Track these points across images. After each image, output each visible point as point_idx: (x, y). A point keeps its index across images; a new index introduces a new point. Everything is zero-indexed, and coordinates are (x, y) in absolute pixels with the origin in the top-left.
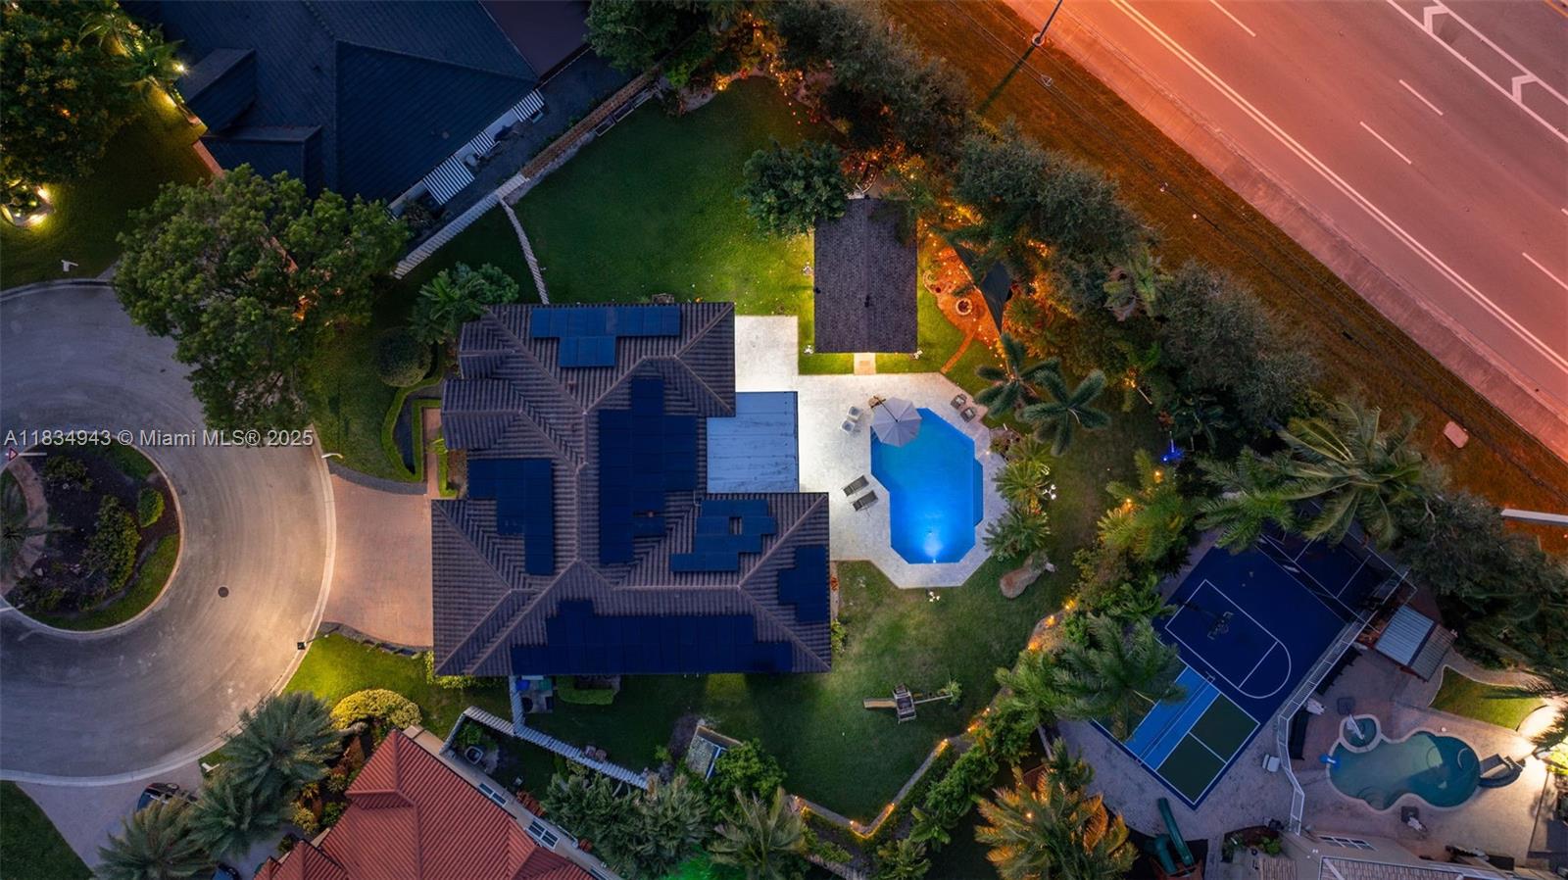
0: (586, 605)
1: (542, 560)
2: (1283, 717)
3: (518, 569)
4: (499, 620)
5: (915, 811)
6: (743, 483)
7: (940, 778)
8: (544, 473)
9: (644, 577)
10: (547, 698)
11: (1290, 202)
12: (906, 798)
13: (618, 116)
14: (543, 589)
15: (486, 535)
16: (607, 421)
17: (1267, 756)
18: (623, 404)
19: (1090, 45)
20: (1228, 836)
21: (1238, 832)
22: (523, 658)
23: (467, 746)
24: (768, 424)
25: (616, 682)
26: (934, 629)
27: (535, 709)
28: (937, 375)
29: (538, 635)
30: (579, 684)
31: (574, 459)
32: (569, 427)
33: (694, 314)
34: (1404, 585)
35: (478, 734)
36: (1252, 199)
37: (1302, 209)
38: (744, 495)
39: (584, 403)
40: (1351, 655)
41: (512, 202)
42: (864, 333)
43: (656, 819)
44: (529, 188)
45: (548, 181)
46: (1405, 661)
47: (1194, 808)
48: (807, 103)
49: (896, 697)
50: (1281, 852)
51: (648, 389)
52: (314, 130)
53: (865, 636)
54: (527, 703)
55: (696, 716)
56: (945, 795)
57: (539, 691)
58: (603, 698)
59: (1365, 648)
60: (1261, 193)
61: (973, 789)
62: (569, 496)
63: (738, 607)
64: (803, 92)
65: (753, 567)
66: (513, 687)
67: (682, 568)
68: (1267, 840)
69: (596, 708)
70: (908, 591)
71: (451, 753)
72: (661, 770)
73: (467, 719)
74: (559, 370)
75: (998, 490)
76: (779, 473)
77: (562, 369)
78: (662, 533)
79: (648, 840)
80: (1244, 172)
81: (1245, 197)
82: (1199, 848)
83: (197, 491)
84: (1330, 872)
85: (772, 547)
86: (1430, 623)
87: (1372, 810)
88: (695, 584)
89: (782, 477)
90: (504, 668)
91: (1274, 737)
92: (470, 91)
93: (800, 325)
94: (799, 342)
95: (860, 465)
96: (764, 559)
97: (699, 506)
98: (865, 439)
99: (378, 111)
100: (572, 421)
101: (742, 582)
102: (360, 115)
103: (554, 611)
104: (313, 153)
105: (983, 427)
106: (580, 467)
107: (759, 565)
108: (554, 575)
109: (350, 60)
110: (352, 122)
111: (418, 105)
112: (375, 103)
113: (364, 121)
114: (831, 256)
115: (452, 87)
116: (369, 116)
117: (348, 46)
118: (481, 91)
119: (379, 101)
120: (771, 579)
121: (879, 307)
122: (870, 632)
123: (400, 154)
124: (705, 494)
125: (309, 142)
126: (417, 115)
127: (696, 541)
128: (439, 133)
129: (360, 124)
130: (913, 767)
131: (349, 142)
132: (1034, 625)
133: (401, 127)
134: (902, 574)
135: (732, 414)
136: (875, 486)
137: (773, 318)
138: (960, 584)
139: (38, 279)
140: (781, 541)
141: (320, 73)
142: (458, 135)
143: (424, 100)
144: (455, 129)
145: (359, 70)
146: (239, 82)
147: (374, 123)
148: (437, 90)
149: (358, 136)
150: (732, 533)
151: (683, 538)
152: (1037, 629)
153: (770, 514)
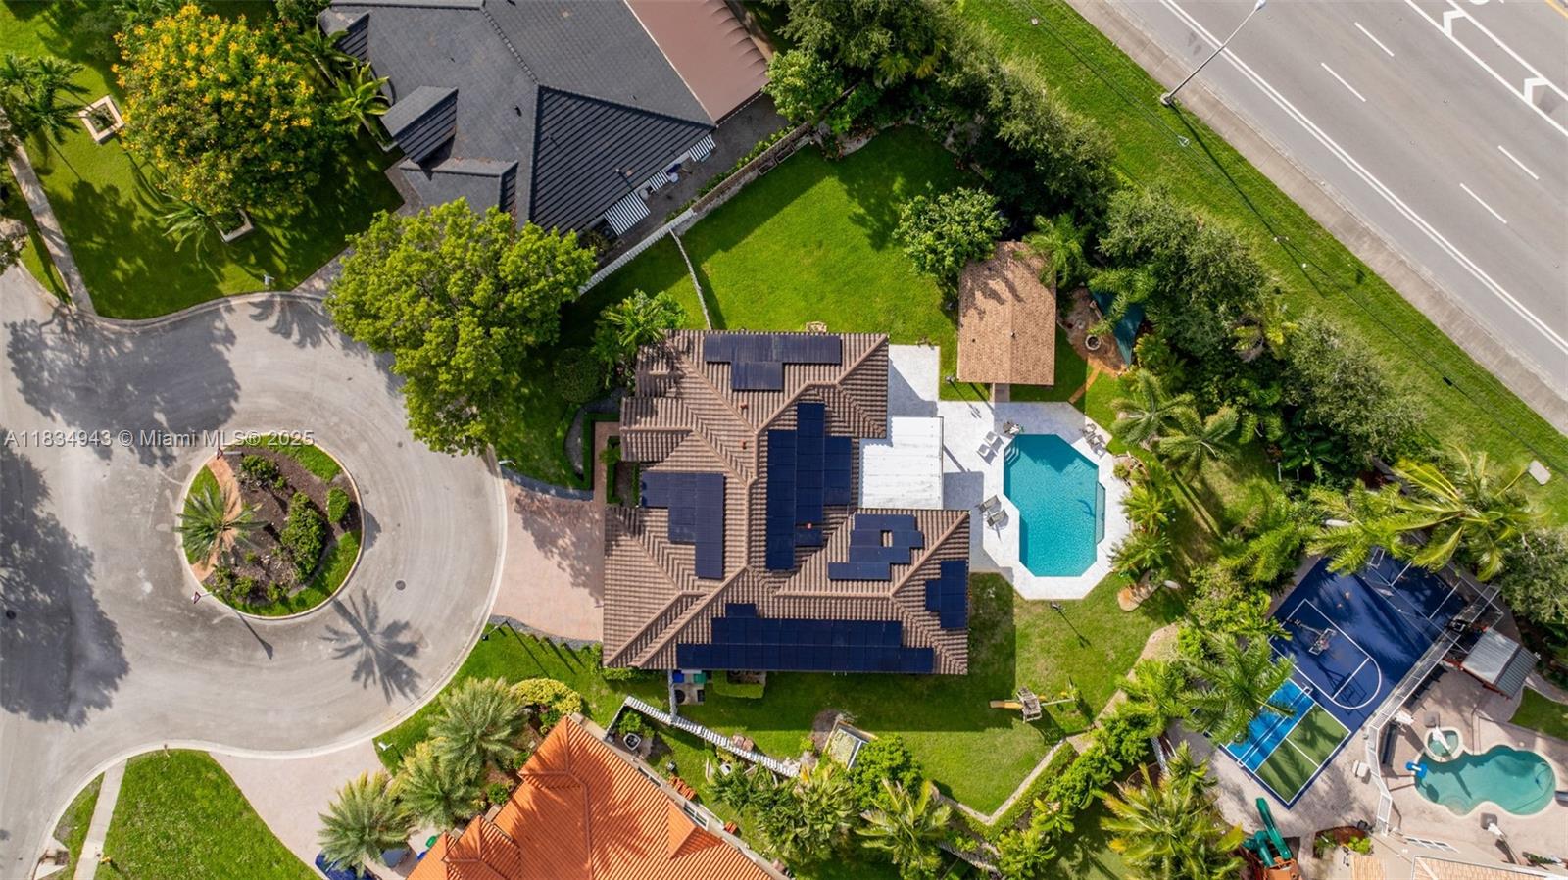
0: (750, 608)
1: (710, 565)
2: (1374, 725)
3: (686, 573)
4: (666, 617)
5: (1037, 802)
6: (891, 500)
7: (1061, 773)
8: (717, 484)
9: (802, 584)
10: (699, 691)
11: (1392, 255)
12: (1028, 791)
13: (781, 158)
14: (711, 589)
15: (656, 540)
16: (775, 441)
17: (1357, 763)
18: (790, 424)
19: (1215, 105)
20: (1319, 834)
21: (1327, 831)
22: (688, 654)
23: (627, 732)
24: (915, 446)
25: (763, 678)
26: (1056, 638)
27: (687, 700)
28: (1067, 404)
29: (704, 635)
30: (734, 679)
31: (744, 473)
32: (741, 444)
33: (852, 345)
34: (1490, 607)
35: (638, 720)
36: (1358, 251)
37: (1402, 262)
38: (892, 510)
39: (755, 424)
40: (1439, 671)
41: (679, 234)
42: (1007, 365)
43: (812, 805)
44: (695, 221)
45: (714, 214)
46: (1490, 677)
47: (1288, 807)
48: (954, 151)
49: (1022, 699)
50: (1369, 851)
51: (810, 412)
52: (512, 164)
53: (993, 641)
54: (680, 696)
55: (835, 711)
56: (1067, 789)
57: (690, 684)
58: (755, 692)
59: (1452, 666)
60: (1366, 246)
61: (1094, 783)
62: (739, 507)
63: (886, 614)
64: (950, 140)
65: (901, 575)
66: (670, 680)
67: (838, 574)
68: (1356, 839)
69: (745, 702)
70: (1035, 603)
71: (610, 739)
72: (802, 759)
73: (627, 709)
74: (730, 391)
75: (1124, 512)
76: (925, 491)
77: (733, 391)
78: (820, 544)
79: (804, 824)
80: (1351, 227)
81: (1352, 249)
82: (1293, 842)
83: (379, 492)
84: (1423, 870)
85: (919, 558)
86: (1516, 646)
87: (1452, 814)
88: (851, 590)
89: (926, 495)
90: (670, 663)
91: (1364, 745)
92: (653, 133)
93: (942, 354)
94: (941, 371)
95: (993, 485)
96: (912, 569)
97: (851, 519)
98: (999, 461)
99: (570, 149)
100: (743, 439)
101: (893, 590)
102: (554, 153)
103: (720, 611)
104: (509, 186)
105: (1108, 454)
106: (750, 481)
107: (907, 574)
108: (723, 579)
109: (549, 102)
110: (547, 158)
111: (607, 145)
112: (568, 143)
113: (557, 158)
114: (978, 294)
115: (638, 129)
116: (562, 154)
117: (548, 90)
118: (664, 133)
119: (572, 140)
120: (919, 588)
121: (1021, 342)
122: (998, 638)
123: (587, 190)
124: (857, 509)
125: (505, 176)
126: (605, 154)
127: (851, 551)
128: (623, 171)
129: (553, 161)
130: (1033, 763)
131: (543, 177)
132: (1147, 636)
133: (590, 165)
134: (1030, 586)
135: (883, 436)
136: (1007, 505)
137: (916, 347)
138: (1081, 597)
139: (238, 291)
140: (927, 553)
141: (519, 113)
142: (640, 173)
143: (613, 140)
144: (638, 167)
145: (557, 111)
146: (441, 117)
147: (566, 159)
148: (624, 132)
149: (550, 171)
150: (882, 544)
151: (839, 545)
152: (1151, 640)
153: (917, 528)
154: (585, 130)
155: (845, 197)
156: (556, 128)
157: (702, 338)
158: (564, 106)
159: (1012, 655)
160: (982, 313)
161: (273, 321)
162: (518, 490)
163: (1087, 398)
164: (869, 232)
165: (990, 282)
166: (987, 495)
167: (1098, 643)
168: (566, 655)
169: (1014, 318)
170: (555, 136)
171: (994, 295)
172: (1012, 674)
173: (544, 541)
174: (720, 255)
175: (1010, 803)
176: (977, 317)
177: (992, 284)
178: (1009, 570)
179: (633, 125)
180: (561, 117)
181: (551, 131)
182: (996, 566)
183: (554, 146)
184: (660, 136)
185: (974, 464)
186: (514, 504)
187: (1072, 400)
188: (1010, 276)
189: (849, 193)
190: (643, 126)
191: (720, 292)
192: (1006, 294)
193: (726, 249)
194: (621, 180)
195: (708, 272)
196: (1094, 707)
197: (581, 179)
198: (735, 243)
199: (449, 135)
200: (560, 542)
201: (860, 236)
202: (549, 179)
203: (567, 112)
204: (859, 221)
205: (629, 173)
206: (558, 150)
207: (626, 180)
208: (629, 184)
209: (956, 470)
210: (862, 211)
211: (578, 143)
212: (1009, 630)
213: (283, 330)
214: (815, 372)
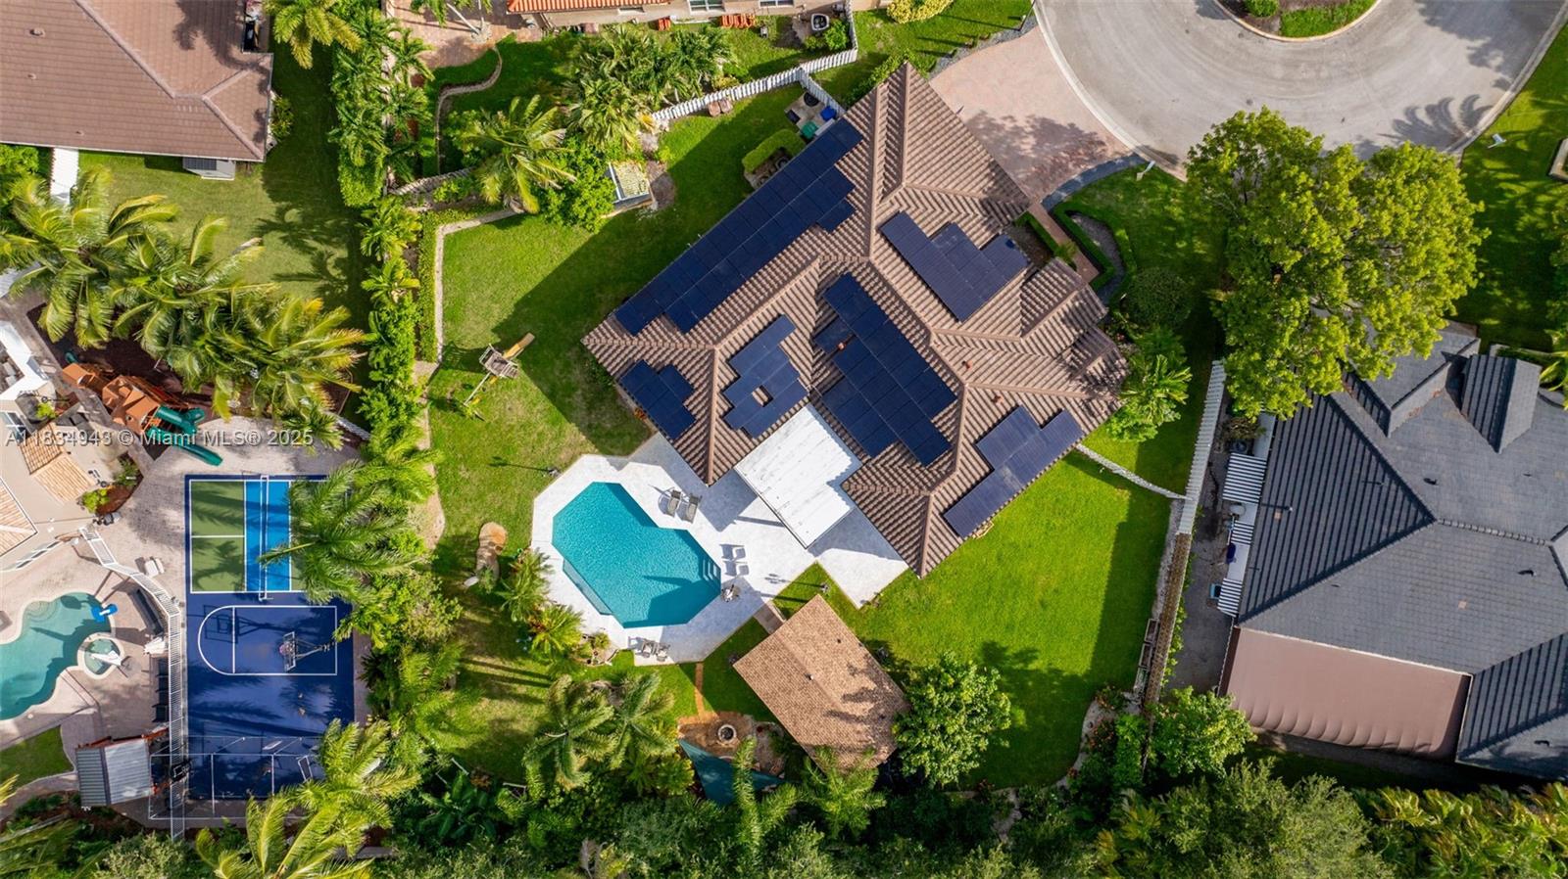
0: (831, 226)
1: (900, 233)
2: (176, 617)
3: (913, 207)
4: (896, 153)
5: (416, 283)
6: (787, 435)
7: (417, 329)
8: (959, 310)
9: (802, 288)
10: (798, 119)
12: (432, 287)
13: (1147, 649)
14: (881, 212)
15: (964, 213)
16: (942, 393)
17: (162, 571)
18: (941, 421)
20: (140, 477)
21: (135, 487)
22: (845, 139)
23: (831, 25)
24: (807, 501)
25: (752, 180)
26: (526, 444)
27: (801, 101)
28: (701, 658)
29: (848, 166)
30: (782, 154)
31: (944, 339)
32: (970, 363)
33: (946, 542)
34: (166, 813)
35: (831, 44)
38: (778, 427)
39: (974, 393)
40: (162, 713)
41: (1175, 503)
42: (792, 646)
43: (621, 99)
44: (1171, 527)
45: (1159, 548)
46: (111, 751)
47: (188, 477)
48: (1000, 792)
49: (510, 363)
50: (83, 501)
51: (932, 448)
52: (1391, 429)
53: (579, 392)
54: (812, 100)
55: (663, 208)
56: (400, 318)
57: (811, 118)
58: (752, 159)
59: (155, 731)
61: (382, 343)
62: (922, 306)
63: (703, 328)
64: (1012, 798)
65: (722, 376)
66: (834, 105)
67: (779, 325)
68: (103, 501)
69: (752, 145)
70: (573, 459)
71: (840, 7)
72: (655, 139)
73: (849, 46)
74: (1020, 403)
75: (570, 609)
76: (764, 470)
77: (1017, 405)
78: (817, 339)
79: (613, 74)
82: (156, 450)
83: (1231, 45)
84: (20, 525)
85: (718, 405)
86: (114, 800)
87: (36, 599)
88: (755, 322)
89: (759, 467)
90: (854, 116)
91: (170, 593)
92: (1289, 570)
93: (850, 604)
94: (838, 589)
95: (701, 529)
96: (716, 390)
97: (806, 382)
98: (716, 555)
99: (1353, 490)
100: (972, 369)
101: (718, 355)
102: (1364, 474)
103: (854, 199)
104: (1376, 409)
105: (626, 647)
106: (934, 337)
107: (717, 380)
108: (879, 229)
109: (1412, 514)
110: (1366, 463)
111: (1322, 522)
112: (1360, 493)
113: (1356, 472)
114: (871, 686)
115: (1307, 561)
116: (1355, 479)
117: (1424, 523)
118: (1280, 578)
119: (1359, 499)
120: (694, 378)
121: (796, 678)
122: (577, 398)
123: (1302, 467)
124: (810, 400)
125: (1388, 414)
126: (1316, 513)
127: (786, 356)
128: (1285, 513)
129: (1357, 466)
130: (449, 316)
131: (1354, 444)
132: (448, 518)
133: (1321, 491)
134: (591, 469)
135: (844, 485)
136: (674, 523)
137: (878, 590)
138: (537, 501)
139: (1512, 108)
140: (715, 416)
141: (1428, 481)
142: (1268, 524)
143: (1321, 531)
144: (1275, 527)
145: (1396, 512)
146: (1489, 415)
147: (1347, 477)
148: (1317, 548)
149: (1352, 454)
150: (761, 388)
151: (798, 350)
152: (442, 517)
153: (743, 429)
154: (1355, 517)
155: (1059, 665)
156: (1383, 497)
157: (1083, 428)
158: (1394, 522)
159: (551, 396)
160: (854, 672)
161: (1455, 110)
162: (1110, 153)
163: (688, 680)
164: (1007, 654)
165: (872, 706)
166: (700, 516)
167: (489, 473)
168: (942, 48)
169: (822, 693)
170: (1377, 489)
171: (857, 697)
172: (535, 378)
173: (1047, 130)
174: (1122, 517)
175: (438, 265)
176: (855, 665)
177: (868, 706)
178: (620, 467)
179: (1315, 560)
180: (1388, 510)
181: (1385, 490)
182: (635, 460)
183: (1371, 479)
184: (1281, 572)
185: (735, 533)
186: (1104, 139)
187: (700, 667)
188: (859, 727)
189: (1057, 672)
190: (1305, 568)
191: (1094, 484)
192: (848, 708)
193: (1121, 526)
194: (1280, 503)
195: (1118, 492)
196: (439, 414)
197: (1317, 473)
198: (1118, 540)
199: (1465, 405)
200: (1032, 140)
201: (1013, 644)
202: (1345, 447)
203: (1387, 520)
204: (1026, 655)
205: (1277, 515)
206: (1363, 479)
207: (1275, 507)
208: (1268, 505)
209: (746, 513)
210: (1032, 666)
211: (1350, 501)
212: (574, 414)
213: (1438, 110)
214: (956, 488)
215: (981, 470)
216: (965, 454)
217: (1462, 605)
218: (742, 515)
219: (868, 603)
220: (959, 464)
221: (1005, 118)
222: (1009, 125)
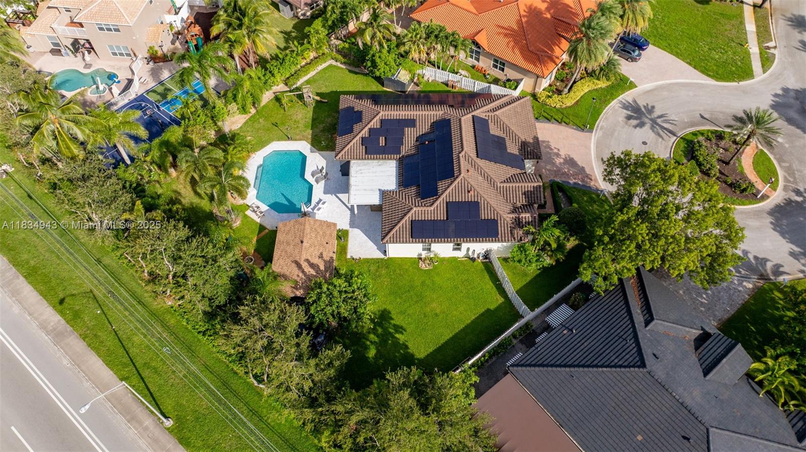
1: (480, 125)
2: (130, 96)
3: (493, 122)
6: (380, 165)
8: (481, 154)
9: (429, 117)
11: (36, 319)
14: (478, 114)
15: (511, 140)
16: (450, 174)
17: (144, 83)
20: (170, 61)
21: (167, 61)
26: (290, 127)
28: (271, 228)
31: (467, 158)
33: (405, 236)
36: (59, 321)
37: (30, 314)
38: (379, 158)
39: (463, 181)
42: (307, 226)
51: (428, 192)
52: (650, 326)
53: (324, 125)
60: (52, 324)
65: (375, 123)
67: (411, 123)
70: (300, 140)
76: (360, 170)
77: (477, 202)
78: (420, 139)
80: (57, 336)
81: (63, 322)
85: (365, 133)
88: (403, 114)
89: (359, 168)
91: (137, 90)
92: (554, 356)
94: (347, 245)
95: (318, 190)
96: (369, 126)
97: (403, 153)
98: (315, 200)
99: (611, 337)
100: (469, 174)
101: (380, 115)
102: (622, 333)
103: (473, 107)
104: (647, 315)
105: (249, 205)
106: (463, 153)
107: (372, 123)
108: (473, 116)
109: (635, 361)
110: (626, 329)
111: (586, 344)
112: (614, 340)
113: (619, 331)
114: (322, 268)
115: (565, 357)
116: (616, 334)
117: (639, 367)
118: (546, 357)
119: (612, 342)
120: (365, 119)
121: (298, 240)
122: (321, 126)
123: (592, 318)
124: (400, 158)
125: (652, 319)
126: (585, 339)
127: (403, 134)
128: (570, 332)
129: (621, 329)
130: (308, 82)
131: (625, 320)
132: (241, 127)
133: (595, 331)
134: (304, 146)
135: (384, 194)
136: (311, 180)
138: (274, 142)
139: (801, 281)
140: (360, 135)
141: (655, 355)
142: (558, 333)
143: (582, 347)
144: (561, 336)
145: (628, 356)
146: (710, 360)
147: (612, 331)
148: (575, 353)
149: (621, 323)
150: (385, 138)
151: (410, 138)
152: (240, 126)
153: (366, 147)
154: (604, 349)
155: (410, 345)
156: (625, 347)
157: (499, 236)
158: (623, 360)
159: (314, 120)
160: (321, 256)
161: (769, 265)
162: (592, 184)
163: (257, 232)
164: (392, 322)
165: (315, 274)
166: (322, 183)
167: (270, 126)
168: (549, 117)
169: (300, 252)
170: (624, 342)
171: (312, 265)
172: (314, 112)
173: (571, 162)
174: (492, 307)
175: (320, 68)
176: (324, 255)
177: (313, 272)
178: (312, 152)
179: (570, 358)
180: (624, 354)
181: (628, 345)
182: (320, 154)
183: (624, 337)
184: (548, 355)
185: (330, 198)
186: (593, 179)
187: (267, 231)
188: (301, 275)
189: (407, 347)
190: (563, 359)
191: (489, 285)
192: (305, 265)
194: (570, 328)
195: (499, 296)
196: (274, 101)
197: (598, 323)
198: (482, 315)
199: (699, 351)
200: (562, 161)
201: (397, 320)
202: (620, 319)
203: (620, 357)
204: (399, 329)
205: (565, 332)
206: (620, 335)
207: (567, 328)
208: (564, 326)
209: (340, 195)
210: (397, 335)
211: (607, 342)
212: (315, 129)
214: (426, 215)
215: (442, 216)
216: (441, 202)
217: (640, 438)
218: (338, 195)
219: (353, 259)
220: (435, 205)
221: (555, 148)
222: (556, 151)
